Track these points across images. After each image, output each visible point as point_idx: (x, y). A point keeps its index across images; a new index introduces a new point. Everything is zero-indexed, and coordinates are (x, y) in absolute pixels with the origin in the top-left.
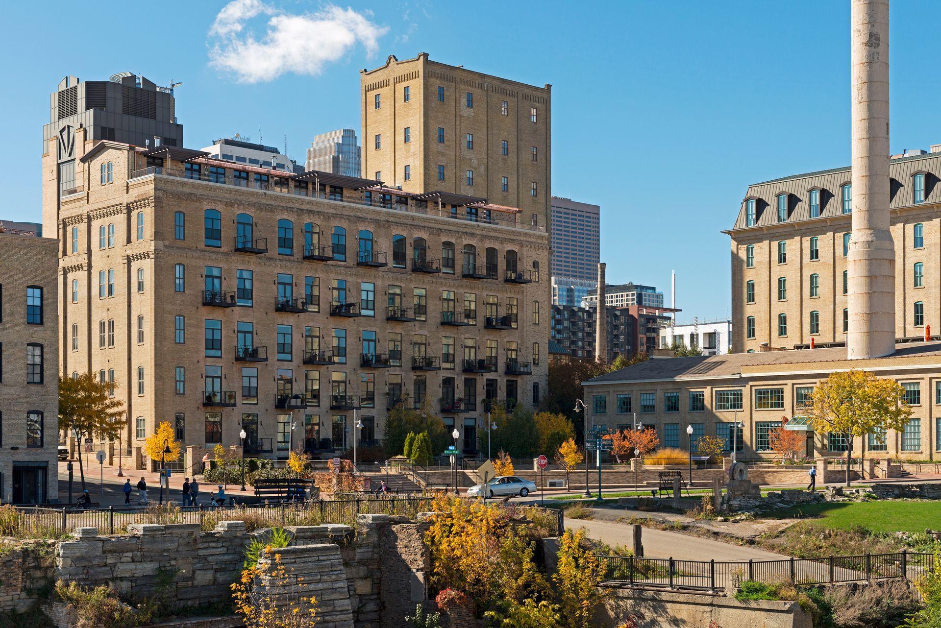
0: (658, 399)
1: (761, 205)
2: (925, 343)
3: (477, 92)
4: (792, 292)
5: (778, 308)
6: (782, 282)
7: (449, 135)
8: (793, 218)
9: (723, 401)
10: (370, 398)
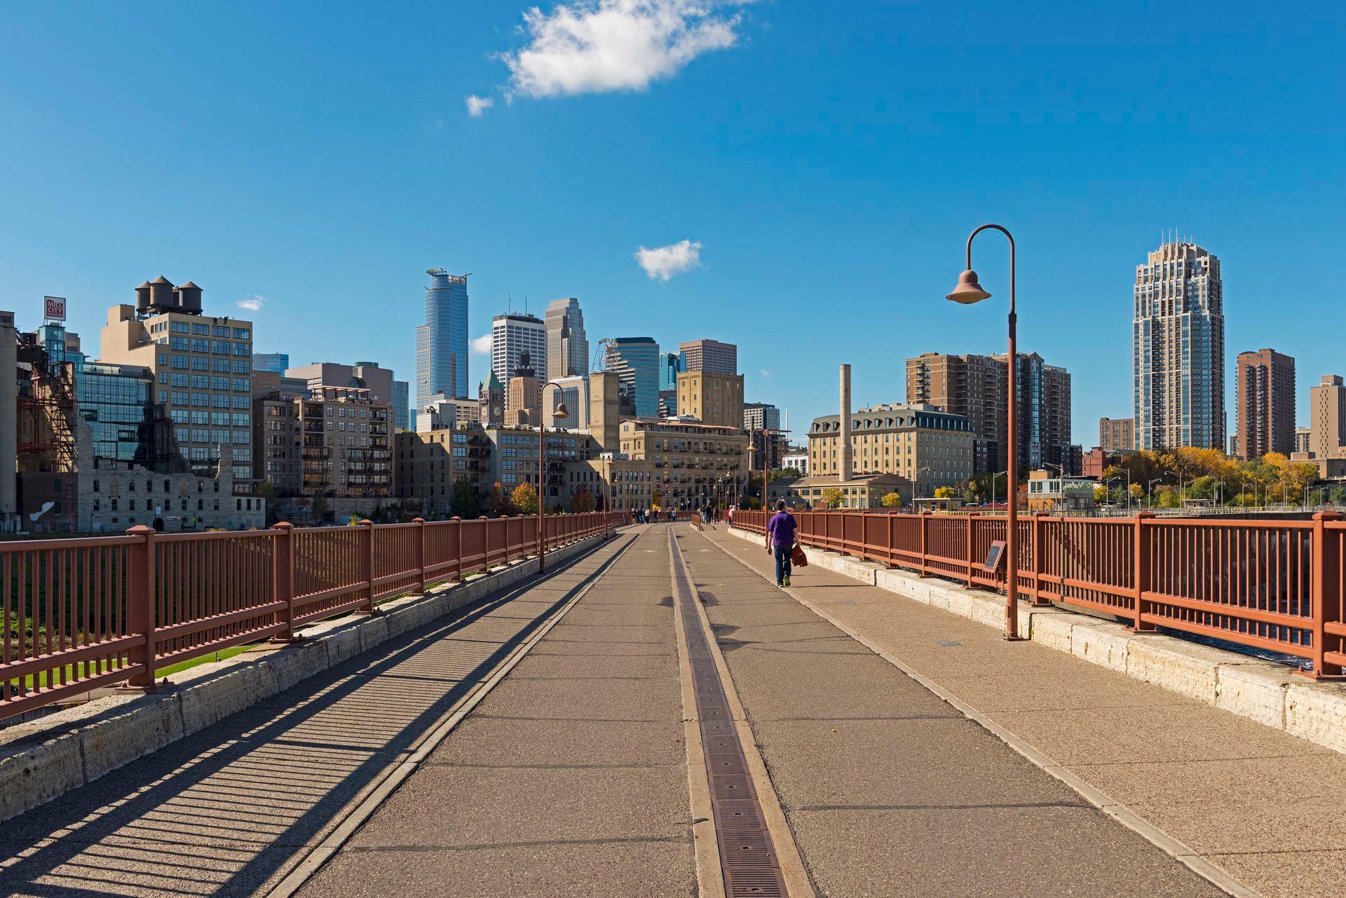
0: (785, 491)
1: (818, 426)
2: (864, 476)
3: (719, 380)
4: (828, 455)
5: (823, 460)
6: (824, 452)
7: (710, 397)
8: (828, 432)
9: (804, 493)
10: (683, 492)
